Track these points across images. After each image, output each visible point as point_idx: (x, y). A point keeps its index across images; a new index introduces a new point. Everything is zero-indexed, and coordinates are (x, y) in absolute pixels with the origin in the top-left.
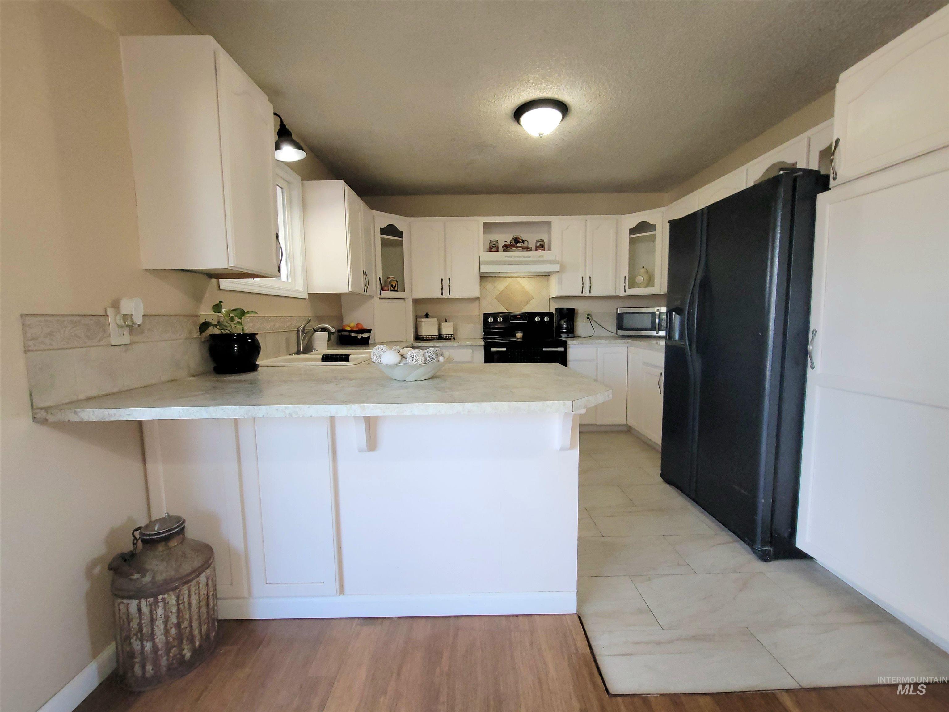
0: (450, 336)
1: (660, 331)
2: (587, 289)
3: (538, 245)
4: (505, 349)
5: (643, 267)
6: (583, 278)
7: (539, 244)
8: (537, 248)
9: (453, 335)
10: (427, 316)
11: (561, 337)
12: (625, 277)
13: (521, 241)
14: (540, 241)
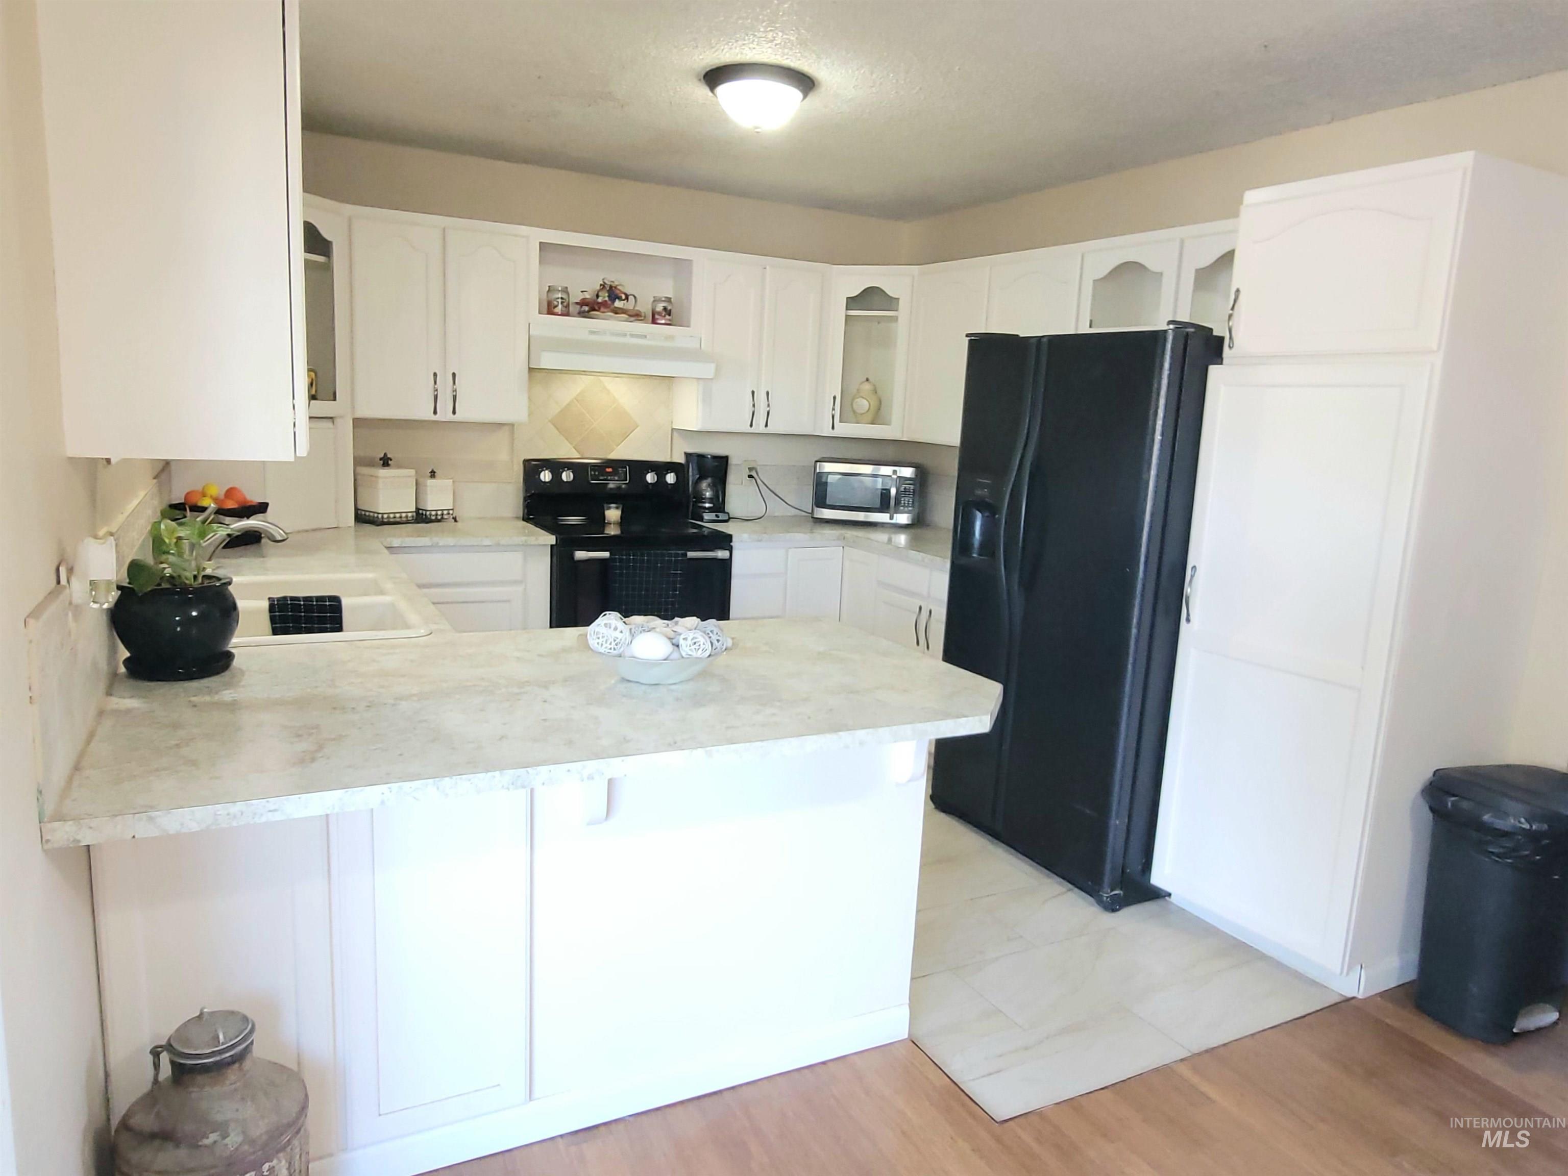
0: (445, 512)
1: (896, 513)
2: (760, 419)
3: (660, 307)
4: (606, 554)
5: (867, 380)
6: (753, 393)
7: (662, 308)
8: (657, 316)
9: (452, 510)
10: (386, 462)
11: (702, 519)
12: (835, 398)
13: (624, 297)
14: (664, 301)
